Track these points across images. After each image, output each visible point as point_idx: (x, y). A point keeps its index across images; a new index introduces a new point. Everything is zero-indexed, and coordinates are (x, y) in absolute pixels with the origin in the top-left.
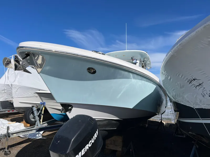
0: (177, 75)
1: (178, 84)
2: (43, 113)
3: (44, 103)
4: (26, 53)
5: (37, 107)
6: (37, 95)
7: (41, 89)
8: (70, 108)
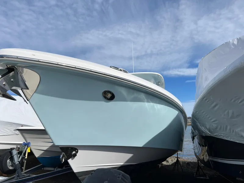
0: (233, 100)
1: (228, 112)
2: (26, 158)
3: (29, 143)
4: (8, 66)
5: (18, 150)
6: (18, 132)
7: (25, 124)
8: (74, 152)
